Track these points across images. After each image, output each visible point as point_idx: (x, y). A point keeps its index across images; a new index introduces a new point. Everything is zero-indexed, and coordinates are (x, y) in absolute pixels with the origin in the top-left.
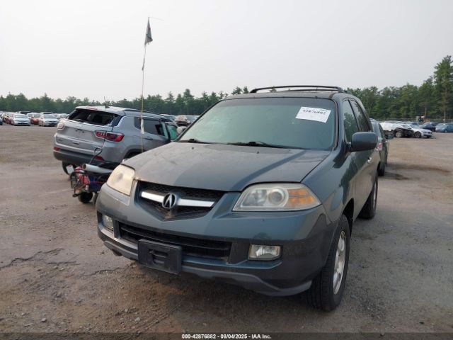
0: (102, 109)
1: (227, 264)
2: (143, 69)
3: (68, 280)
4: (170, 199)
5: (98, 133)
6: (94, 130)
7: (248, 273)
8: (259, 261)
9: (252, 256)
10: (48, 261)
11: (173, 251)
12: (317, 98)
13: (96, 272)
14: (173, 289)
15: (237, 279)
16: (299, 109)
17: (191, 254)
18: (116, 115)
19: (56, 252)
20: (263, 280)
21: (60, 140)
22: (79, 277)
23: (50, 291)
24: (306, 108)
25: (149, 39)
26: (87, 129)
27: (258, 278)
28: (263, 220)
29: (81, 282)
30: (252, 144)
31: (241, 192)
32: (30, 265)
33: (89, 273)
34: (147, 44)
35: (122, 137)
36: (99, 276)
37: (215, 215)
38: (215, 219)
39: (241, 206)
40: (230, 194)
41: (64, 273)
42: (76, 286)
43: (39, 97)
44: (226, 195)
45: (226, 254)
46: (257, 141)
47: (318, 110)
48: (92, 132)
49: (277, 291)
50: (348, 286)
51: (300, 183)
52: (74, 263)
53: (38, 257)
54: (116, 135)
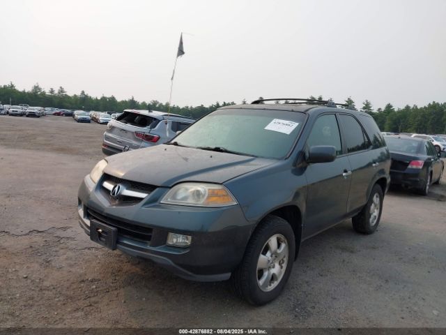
0: (145, 112)
1: (149, 247)
2: (172, 79)
3: (62, 251)
4: (116, 189)
5: (137, 134)
6: (134, 131)
7: (165, 257)
8: (174, 247)
9: (170, 242)
10: (55, 235)
11: (110, 231)
12: (293, 111)
13: (86, 248)
14: (137, 269)
15: (155, 260)
16: (271, 121)
17: (125, 236)
18: (155, 119)
19: (65, 229)
20: (175, 263)
21: (107, 138)
22: (71, 250)
23: (44, 257)
24: (277, 120)
25: (181, 52)
26: (130, 130)
27: (170, 261)
28: (179, 212)
29: (70, 254)
30: (217, 150)
31: (171, 188)
32: (41, 236)
33: (79, 248)
34: (179, 57)
35: (159, 138)
36: (86, 250)
37: (145, 204)
38: (143, 208)
39: (169, 200)
40: (161, 189)
41: (61, 246)
42: (65, 256)
43: (127, 100)
44: (157, 189)
45: (149, 238)
46: (222, 146)
47: (287, 122)
48: (133, 133)
49: (190, 276)
50: (293, 288)
51: (221, 184)
52: (73, 239)
53: (50, 231)
54: (153, 137)
